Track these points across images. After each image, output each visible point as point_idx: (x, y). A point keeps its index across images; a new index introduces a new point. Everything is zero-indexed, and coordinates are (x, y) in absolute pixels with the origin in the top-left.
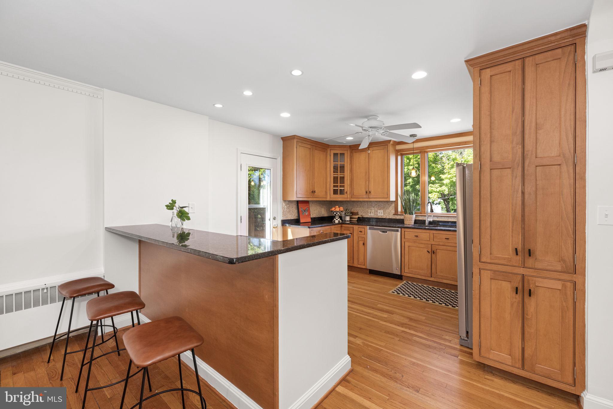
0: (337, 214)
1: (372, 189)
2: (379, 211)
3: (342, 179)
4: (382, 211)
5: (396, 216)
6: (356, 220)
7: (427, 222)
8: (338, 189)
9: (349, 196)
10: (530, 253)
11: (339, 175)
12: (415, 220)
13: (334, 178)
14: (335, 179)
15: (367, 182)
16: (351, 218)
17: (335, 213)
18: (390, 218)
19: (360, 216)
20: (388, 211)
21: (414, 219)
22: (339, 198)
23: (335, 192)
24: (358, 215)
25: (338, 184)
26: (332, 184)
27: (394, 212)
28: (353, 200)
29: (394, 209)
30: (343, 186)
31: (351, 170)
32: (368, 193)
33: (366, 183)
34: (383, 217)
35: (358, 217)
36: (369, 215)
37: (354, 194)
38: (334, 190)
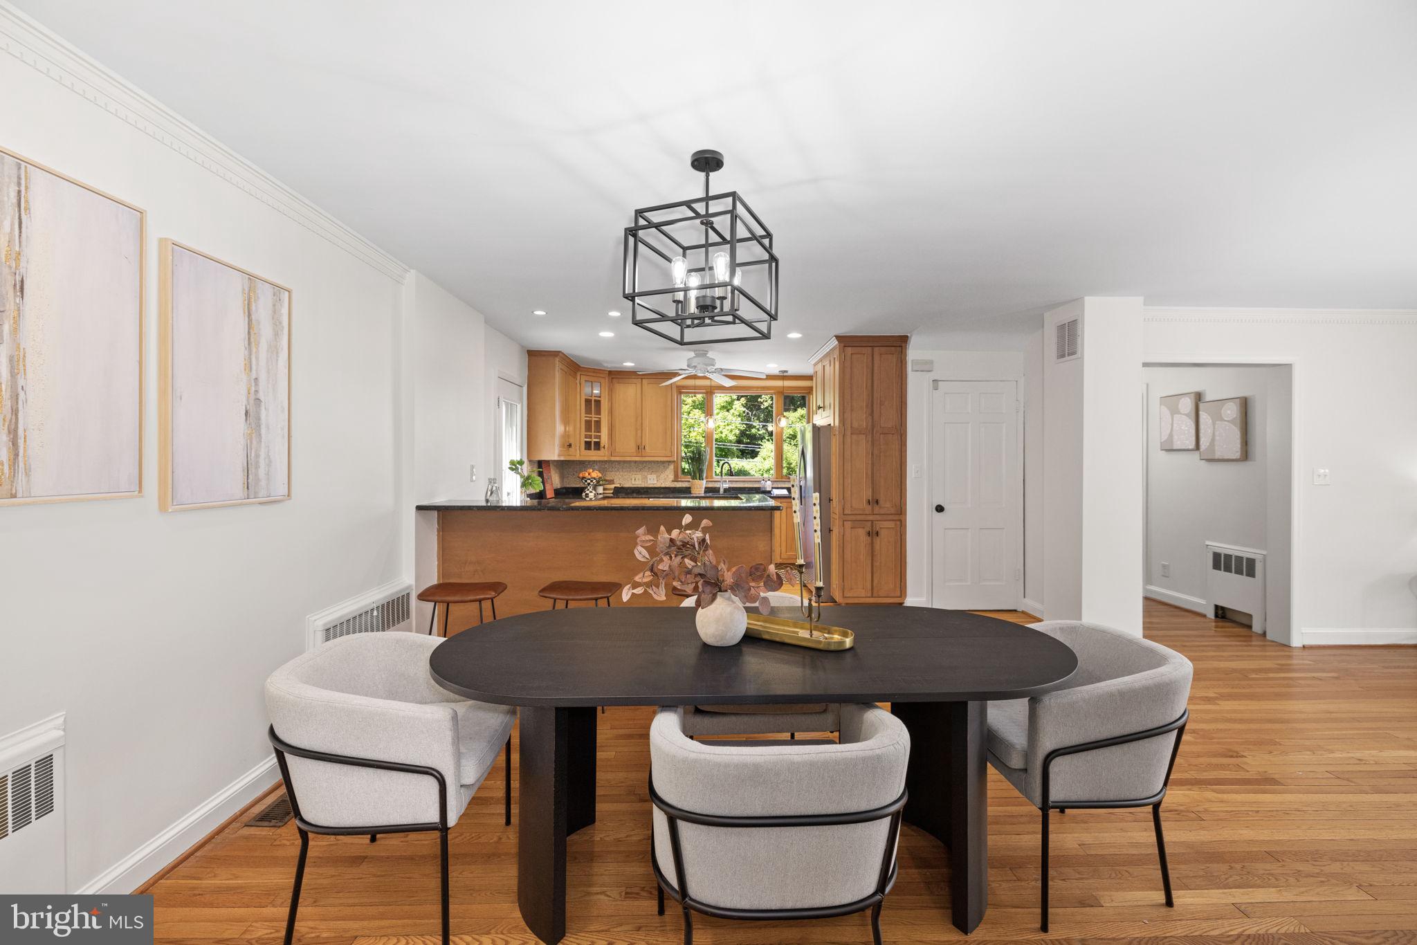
0: (592, 483)
1: (647, 441)
2: (649, 476)
3: (598, 423)
4: (654, 476)
5: (676, 483)
6: (612, 492)
7: (722, 491)
8: (591, 442)
9: (606, 453)
10: (877, 502)
11: (594, 418)
12: (706, 488)
13: (586, 421)
14: (588, 423)
15: (639, 432)
16: (604, 489)
17: (589, 481)
18: (667, 486)
19: (618, 486)
20: (663, 476)
21: (704, 487)
22: (593, 455)
23: (588, 445)
24: (614, 484)
25: (591, 432)
26: (583, 433)
27: (673, 477)
28: (613, 459)
29: (673, 473)
30: (599, 437)
31: (611, 412)
32: (640, 448)
33: (636, 434)
34: (655, 486)
35: (615, 487)
36: (633, 483)
37: (615, 450)
38: (586, 442)
